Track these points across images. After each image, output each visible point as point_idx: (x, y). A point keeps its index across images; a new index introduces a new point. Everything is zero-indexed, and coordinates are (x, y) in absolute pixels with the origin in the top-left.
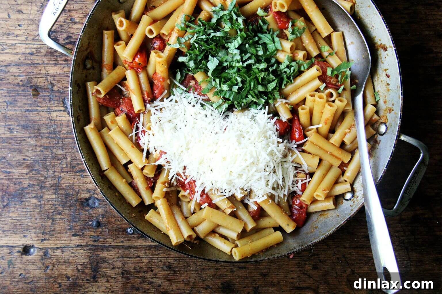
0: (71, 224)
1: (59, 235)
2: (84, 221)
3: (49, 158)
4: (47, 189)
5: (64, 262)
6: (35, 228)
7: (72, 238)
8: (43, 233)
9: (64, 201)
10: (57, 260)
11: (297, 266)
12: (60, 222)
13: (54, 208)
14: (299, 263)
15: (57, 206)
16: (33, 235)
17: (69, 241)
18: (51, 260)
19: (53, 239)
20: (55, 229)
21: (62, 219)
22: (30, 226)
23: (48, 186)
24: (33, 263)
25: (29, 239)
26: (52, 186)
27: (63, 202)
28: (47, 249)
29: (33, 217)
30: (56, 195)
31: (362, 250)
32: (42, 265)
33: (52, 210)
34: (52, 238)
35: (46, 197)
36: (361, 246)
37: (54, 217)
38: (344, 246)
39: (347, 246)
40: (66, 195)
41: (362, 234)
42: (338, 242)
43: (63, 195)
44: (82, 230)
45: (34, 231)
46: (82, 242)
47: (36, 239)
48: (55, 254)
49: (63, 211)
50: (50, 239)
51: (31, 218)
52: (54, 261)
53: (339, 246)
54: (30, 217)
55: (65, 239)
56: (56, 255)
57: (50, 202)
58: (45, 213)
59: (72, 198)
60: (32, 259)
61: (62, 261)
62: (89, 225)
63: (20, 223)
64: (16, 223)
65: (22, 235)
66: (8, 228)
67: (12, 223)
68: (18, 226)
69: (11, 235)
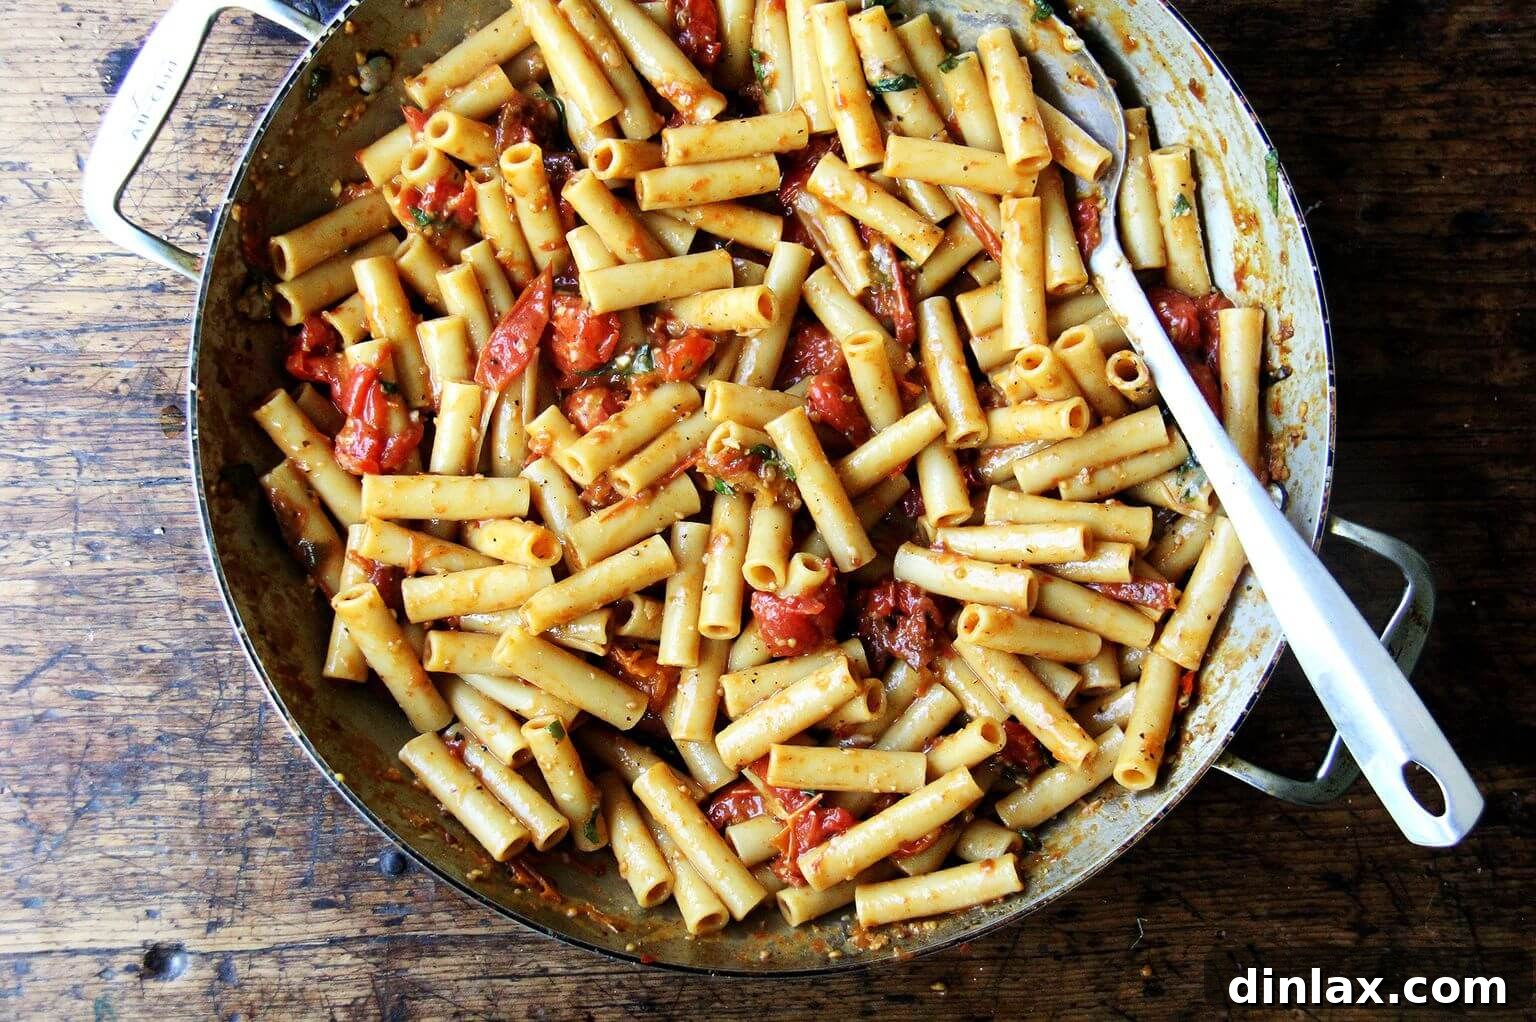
0: (307, 866)
1: (268, 904)
2: (352, 855)
3: (226, 643)
4: (224, 748)
5: (286, 999)
6: (183, 885)
7: (314, 914)
8: (212, 902)
9: (281, 787)
10: (262, 992)
11: (1089, 988)
12: (270, 859)
13: (246, 812)
14: (1097, 976)
15: (258, 806)
16: (178, 909)
17: (304, 927)
18: (243, 992)
19: (248, 920)
20: (252, 885)
21: (277, 850)
22: (169, 879)
23: (223, 737)
24: (180, 1005)
25: (165, 922)
26: (238, 737)
27: (277, 790)
28: (227, 956)
29: (177, 848)
30: (252, 767)
31: (1315, 924)
32: (211, 1012)
33: (242, 821)
34: (242, 917)
35: (219, 775)
36: (1308, 910)
37: (249, 844)
38: (1249, 910)
39: (1264, 913)
40: (287, 768)
41: (1311, 867)
42: (1231, 899)
43: (278, 766)
44: (345, 886)
45: (182, 894)
46: (348, 927)
47: (188, 922)
48: (254, 972)
49: (278, 823)
50: (237, 919)
51: (170, 852)
52: (252, 996)
53: (1233, 912)
54: (167, 849)
55: (288, 918)
56: (260, 977)
57: (234, 794)
58: (218, 832)
59: (308, 775)
60: (176, 992)
61: (280, 995)
62: (369, 868)
63: (131, 870)
64: (118, 871)
65: (141, 911)
66: (94, 888)
67: (104, 870)
68: (126, 879)
69: (104, 910)
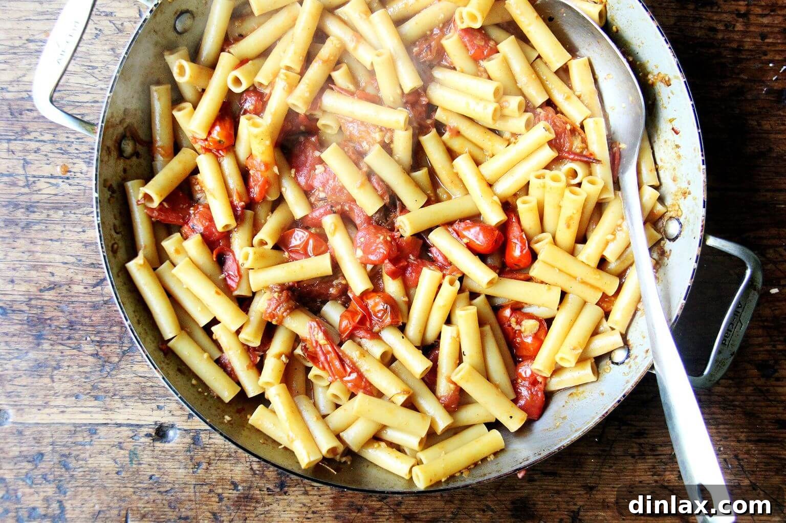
5: (227, 456)
10: (215, 452)
11: (649, 473)
14: (654, 467)
16: (173, 406)
18: (205, 451)
24: (173, 456)
25: (167, 412)
28: (198, 432)
31: (771, 446)
32: (189, 461)
36: (768, 439)
38: (736, 437)
39: (743, 438)
41: (770, 416)
42: (726, 430)
47: (180, 413)
48: (211, 441)
52: (210, 454)
53: (726, 438)
56: (215, 444)
60: (171, 449)
61: (225, 454)
63: (150, 384)
64: (143, 384)
65: (154, 406)
66: (131, 392)
67: (136, 383)
68: (148, 389)
69: (136, 404)
